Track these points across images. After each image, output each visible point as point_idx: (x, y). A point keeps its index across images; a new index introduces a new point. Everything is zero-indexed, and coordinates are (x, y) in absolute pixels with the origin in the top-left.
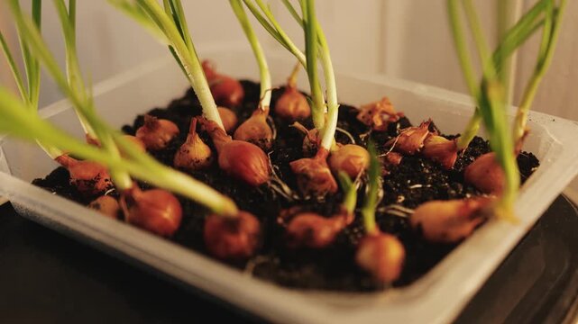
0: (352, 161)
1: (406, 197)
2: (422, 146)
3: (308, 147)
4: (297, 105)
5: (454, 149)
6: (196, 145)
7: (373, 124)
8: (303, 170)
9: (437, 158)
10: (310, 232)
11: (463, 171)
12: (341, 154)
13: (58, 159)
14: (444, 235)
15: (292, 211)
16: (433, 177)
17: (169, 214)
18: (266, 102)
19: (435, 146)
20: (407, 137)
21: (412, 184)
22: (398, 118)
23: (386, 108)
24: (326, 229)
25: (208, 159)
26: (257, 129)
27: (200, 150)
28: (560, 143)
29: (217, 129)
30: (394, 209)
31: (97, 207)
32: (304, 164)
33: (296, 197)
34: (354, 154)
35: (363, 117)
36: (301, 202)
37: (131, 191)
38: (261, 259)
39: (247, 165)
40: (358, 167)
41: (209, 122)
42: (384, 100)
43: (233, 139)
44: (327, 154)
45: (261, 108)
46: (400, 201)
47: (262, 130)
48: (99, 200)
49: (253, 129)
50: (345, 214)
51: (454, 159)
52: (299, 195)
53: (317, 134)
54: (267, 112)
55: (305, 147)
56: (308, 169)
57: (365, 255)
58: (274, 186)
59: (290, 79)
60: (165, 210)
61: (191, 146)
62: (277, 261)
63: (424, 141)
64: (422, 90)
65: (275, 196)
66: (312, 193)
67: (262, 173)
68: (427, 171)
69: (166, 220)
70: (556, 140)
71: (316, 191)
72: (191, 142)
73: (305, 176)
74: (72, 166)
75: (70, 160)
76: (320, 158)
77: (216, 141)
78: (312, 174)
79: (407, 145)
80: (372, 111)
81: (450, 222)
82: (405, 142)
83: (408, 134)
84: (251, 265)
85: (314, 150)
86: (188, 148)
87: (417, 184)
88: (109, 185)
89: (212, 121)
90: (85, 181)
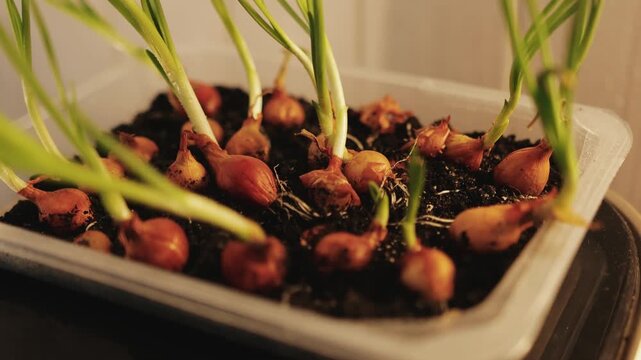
0: (374, 169)
1: (434, 205)
2: (444, 147)
3: (315, 156)
4: (288, 110)
5: (480, 147)
6: (189, 163)
7: (379, 127)
8: (319, 184)
9: (462, 159)
10: (344, 253)
11: (492, 172)
12: (359, 163)
13: (23, 192)
14: (494, 243)
15: (315, 232)
16: (459, 180)
17: (175, 244)
18: (256, 109)
19: (459, 146)
20: (427, 139)
21: (439, 190)
22: (406, 118)
23: (391, 107)
24: (361, 248)
25: (203, 179)
26: (252, 140)
27: (194, 169)
28: (593, 133)
29: (210, 143)
30: (425, 220)
31: (86, 244)
32: (317, 176)
33: (316, 214)
34: (373, 161)
35: (368, 119)
36: (322, 220)
37: (131, 222)
38: (296, 289)
39: (253, 182)
40: (380, 176)
41: (200, 135)
42: (386, 99)
43: (229, 154)
44: (341, 163)
45: (252, 117)
46: (430, 210)
47: (258, 141)
48: (85, 236)
49: (248, 140)
50: (379, 229)
51: (480, 160)
52: (318, 213)
53: (327, 141)
54: (260, 121)
55: (311, 157)
56: (325, 181)
57: (413, 273)
58: (287, 205)
59: (277, 81)
60: (171, 241)
61: (182, 164)
62: (309, 289)
63: (446, 143)
64: (429, 85)
65: (289, 216)
66: (332, 208)
67: (270, 189)
68: (454, 175)
69: (173, 253)
70: (589, 130)
71: (338, 206)
72: (183, 161)
73: (322, 189)
74: (41, 199)
75: (38, 192)
76: (334, 169)
77: (210, 157)
78: (331, 187)
79: (428, 147)
80: (377, 111)
81: (498, 229)
82: (426, 143)
83: (428, 135)
84: (286, 296)
85: (325, 160)
86: (181, 168)
87: (444, 190)
88: (89, 217)
89: (204, 135)
90: (60, 215)
